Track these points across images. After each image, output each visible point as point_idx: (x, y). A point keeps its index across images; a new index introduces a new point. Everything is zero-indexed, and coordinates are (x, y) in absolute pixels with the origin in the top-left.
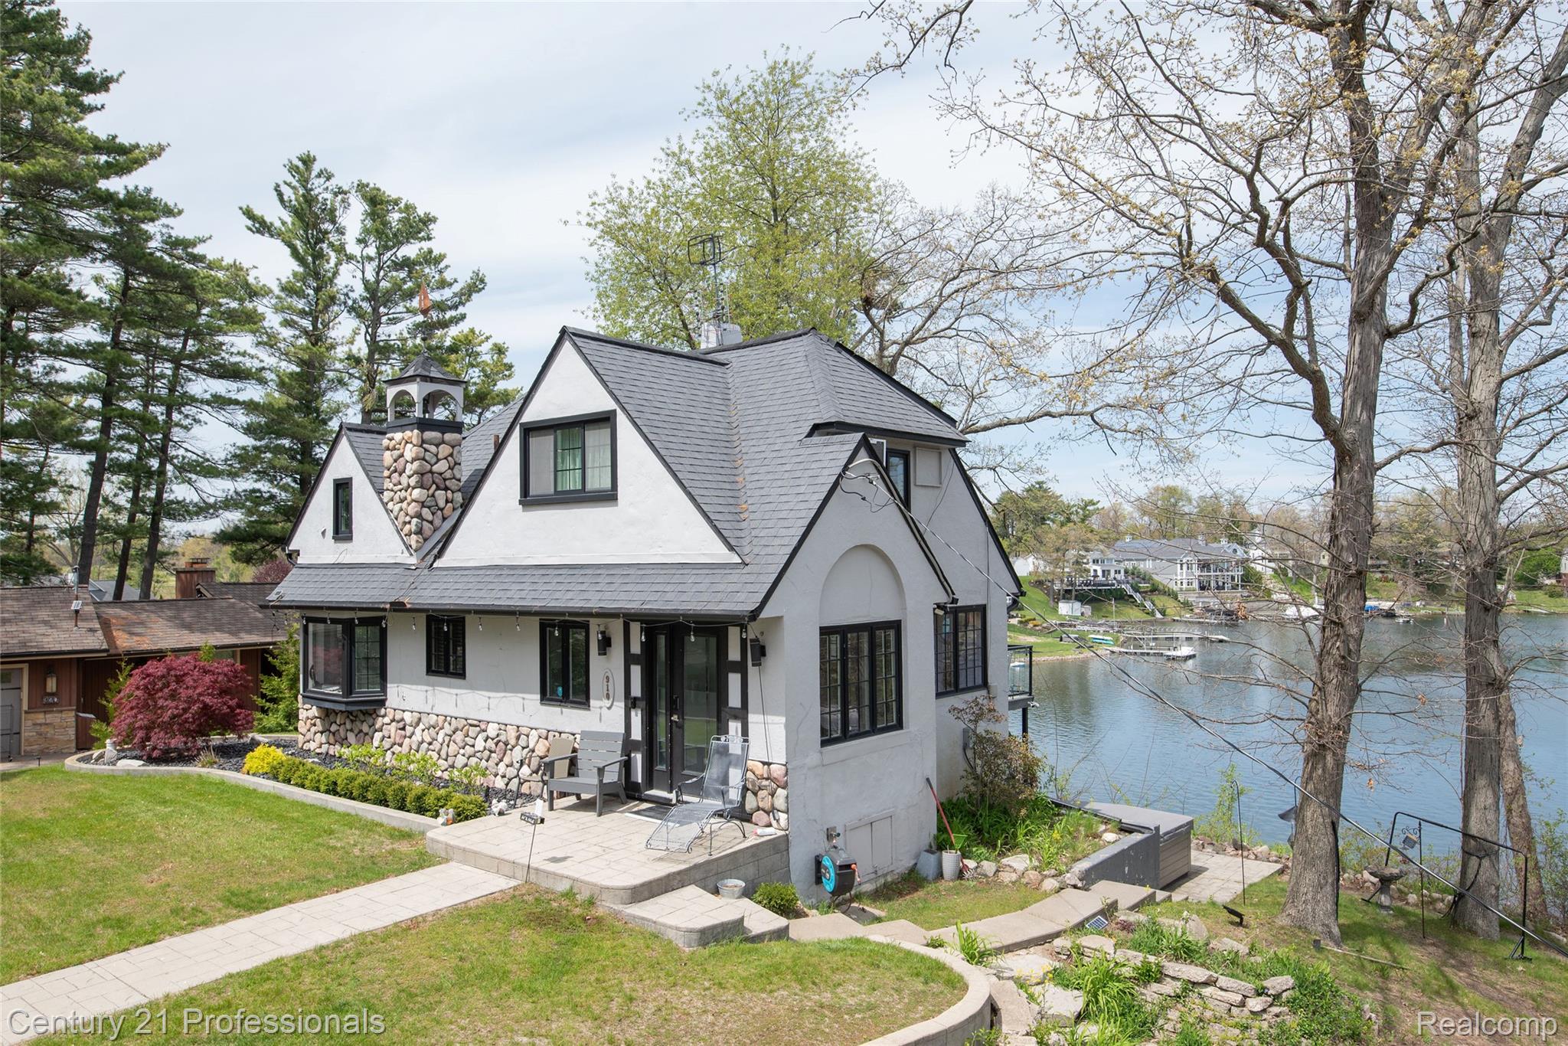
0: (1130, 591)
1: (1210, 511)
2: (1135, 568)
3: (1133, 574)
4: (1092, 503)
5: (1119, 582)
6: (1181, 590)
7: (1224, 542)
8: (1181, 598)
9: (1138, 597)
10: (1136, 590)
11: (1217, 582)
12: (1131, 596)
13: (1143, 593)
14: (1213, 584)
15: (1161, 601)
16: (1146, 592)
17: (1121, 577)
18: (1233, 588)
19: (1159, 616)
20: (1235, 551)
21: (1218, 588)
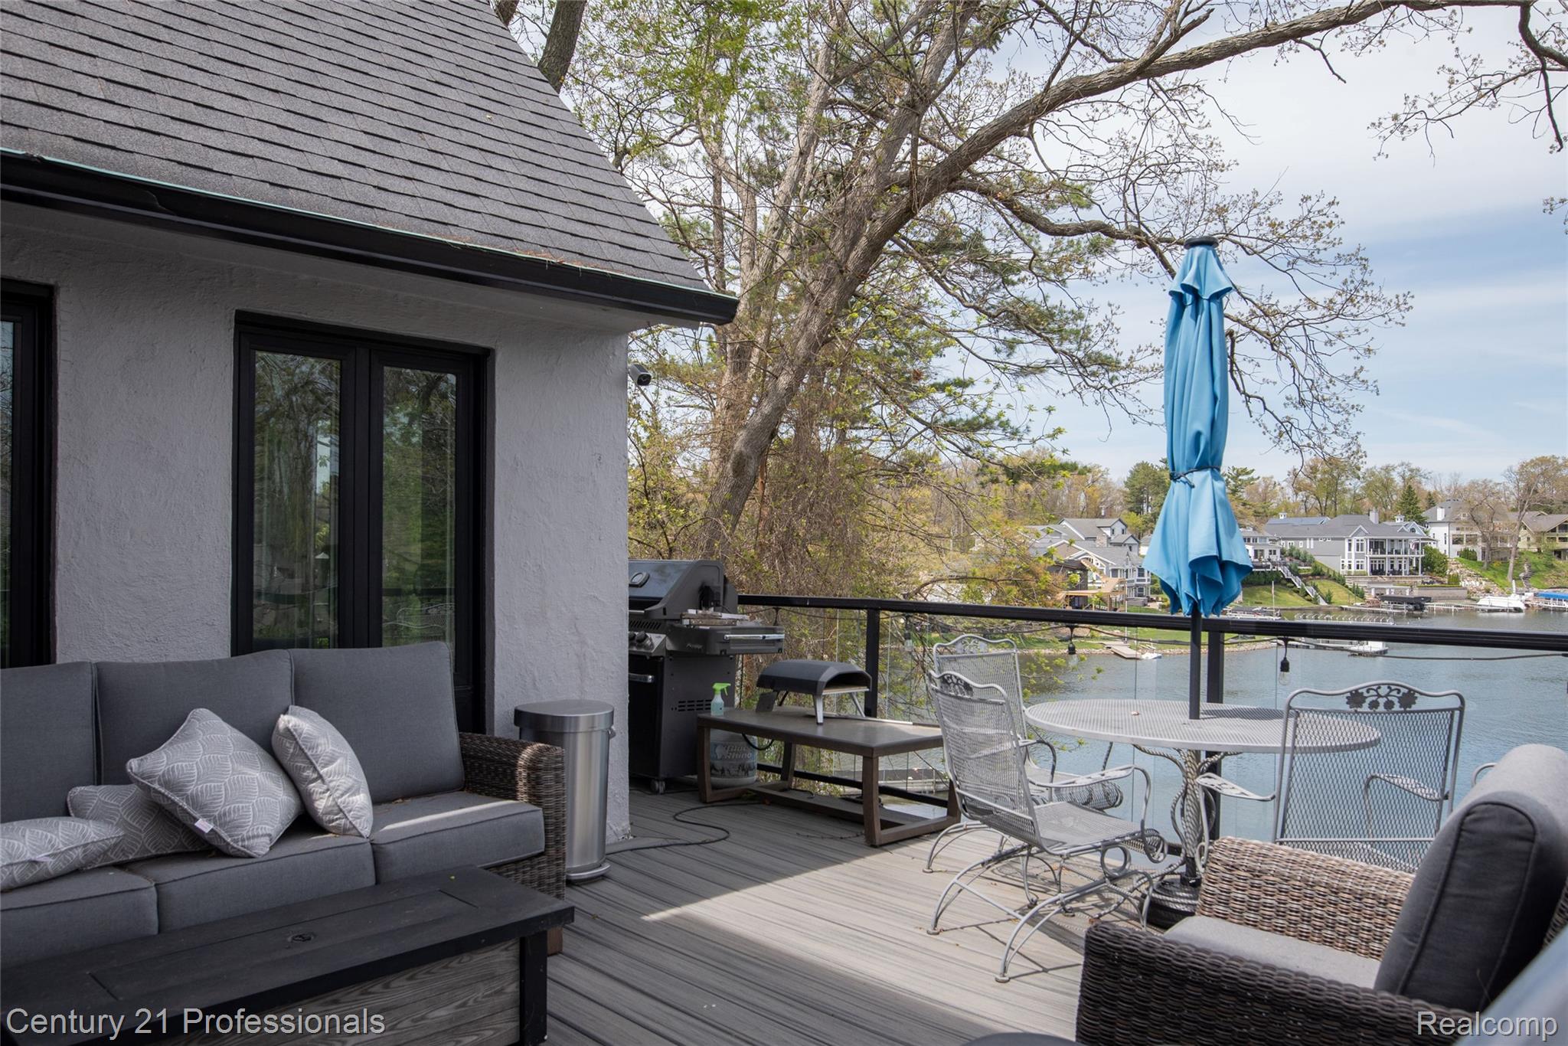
0: (1288, 575)
1: (1380, 485)
2: (1292, 548)
3: (1291, 555)
4: (1245, 472)
5: (1274, 564)
6: (1349, 574)
7: (1399, 520)
8: (1349, 583)
9: (1298, 582)
10: (1296, 573)
11: (1392, 566)
12: (1289, 580)
13: (1304, 578)
14: (1387, 568)
15: (1325, 586)
16: (1307, 576)
17: (1276, 558)
18: (1411, 573)
19: (1323, 603)
20: (1413, 530)
21: (1394, 572)
